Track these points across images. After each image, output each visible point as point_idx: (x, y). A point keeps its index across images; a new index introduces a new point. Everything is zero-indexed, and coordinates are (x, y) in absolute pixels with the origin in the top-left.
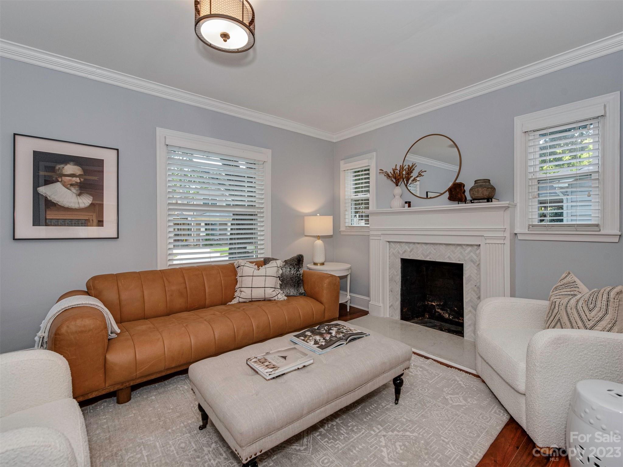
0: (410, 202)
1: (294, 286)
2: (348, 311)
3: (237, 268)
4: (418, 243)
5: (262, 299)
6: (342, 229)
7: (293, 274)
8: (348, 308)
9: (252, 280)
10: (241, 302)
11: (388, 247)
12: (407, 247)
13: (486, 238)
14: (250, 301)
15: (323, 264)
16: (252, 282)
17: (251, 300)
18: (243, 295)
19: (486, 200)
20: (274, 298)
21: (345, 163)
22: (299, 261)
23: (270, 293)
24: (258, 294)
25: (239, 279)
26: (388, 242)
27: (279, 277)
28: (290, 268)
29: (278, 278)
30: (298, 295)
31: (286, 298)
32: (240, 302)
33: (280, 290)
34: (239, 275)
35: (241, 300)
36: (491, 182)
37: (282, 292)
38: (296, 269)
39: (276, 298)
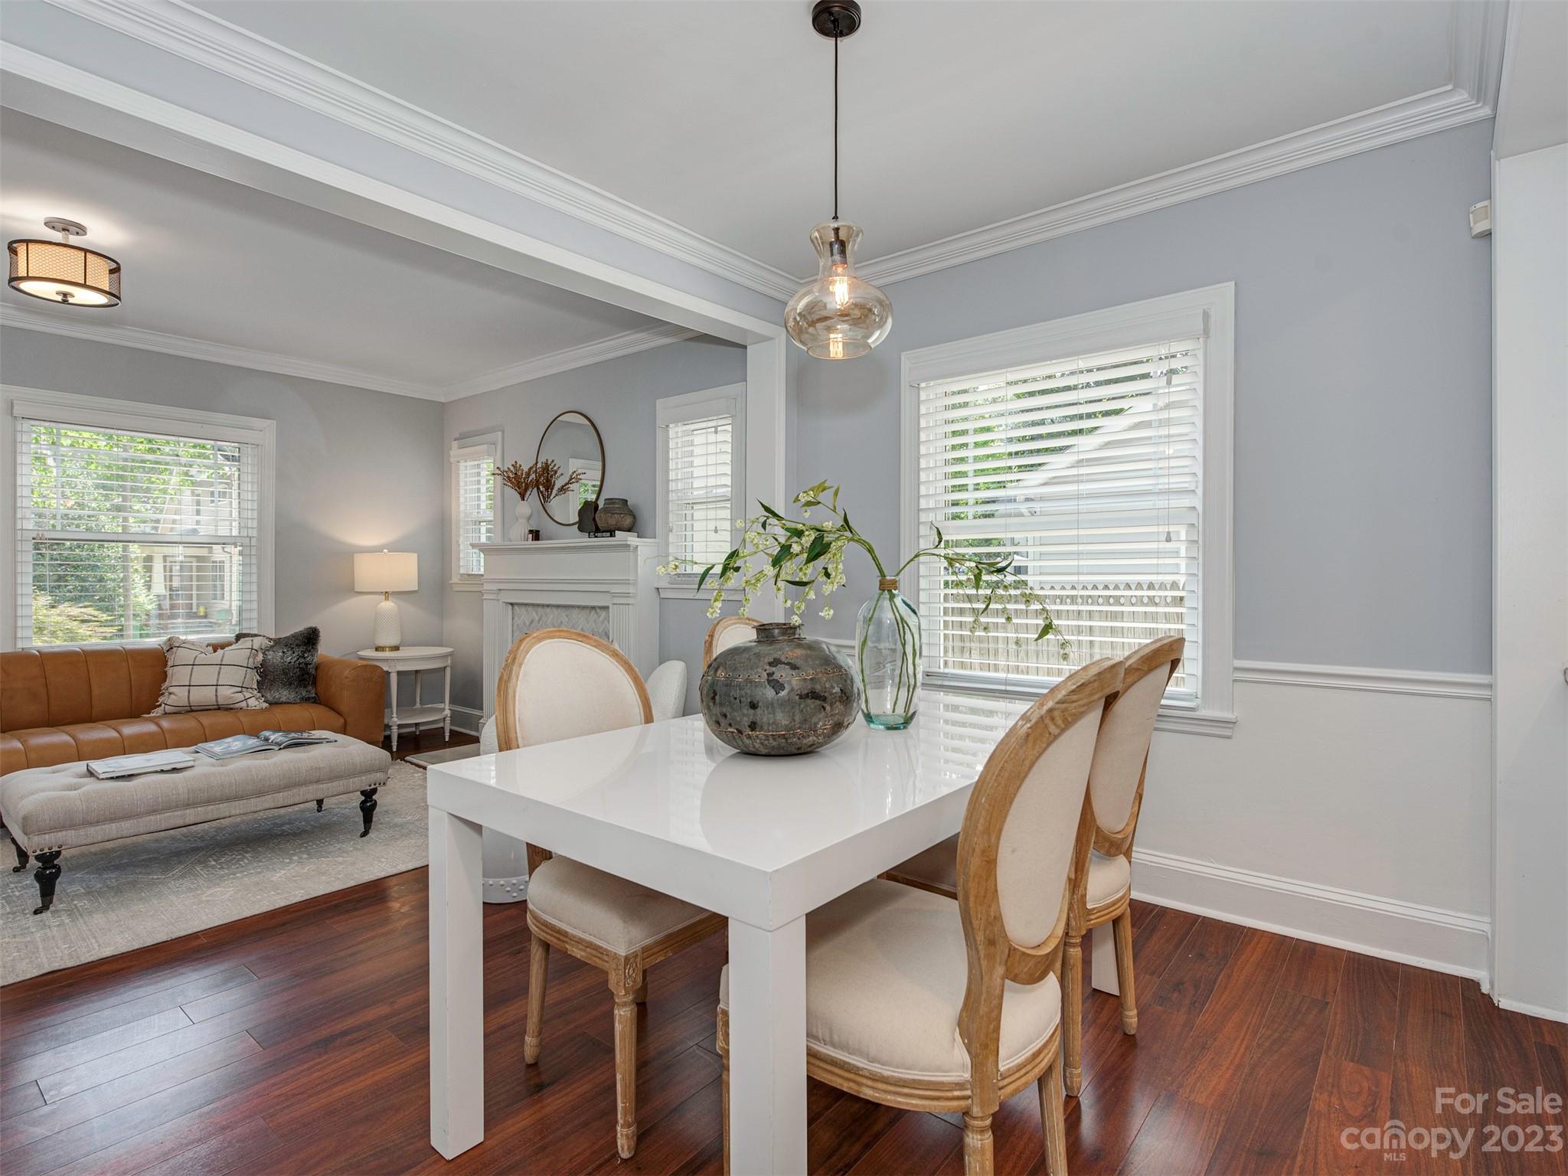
0: (539, 531)
1: (290, 684)
2: (447, 740)
3: (168, 651)
4: (548, 606)
5: (214, 707)
6: (455, 579)
7: (290, 663)
8: (447, 734)
9: (191, 672)
10: (170, 714)
11: (510, 612)
12: (534, 614)
13: (614, 595)
14: (188, 712)
15: (396, 648)
16: (191, 675)
17: (188, 708)
18: (172, 700)
19: (609, 534)
20: (237, 706)
21: (461, 447)
22: (310, 638)
23: (227, 694)
24: (202, 696)
25: (170, 671)
26: (512, 604)
27: (255, 668)
28: (284, 652)
29: (255, 670)
30: (298, 701)
31: (265, 705)
32: (166, 713)
33: (255, 692)
34: (170, 663)
35: (168, 709)
36: (629, 503)
37: (259, 695)
38: (296, 654)
39: (244, 704)
